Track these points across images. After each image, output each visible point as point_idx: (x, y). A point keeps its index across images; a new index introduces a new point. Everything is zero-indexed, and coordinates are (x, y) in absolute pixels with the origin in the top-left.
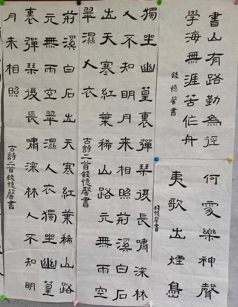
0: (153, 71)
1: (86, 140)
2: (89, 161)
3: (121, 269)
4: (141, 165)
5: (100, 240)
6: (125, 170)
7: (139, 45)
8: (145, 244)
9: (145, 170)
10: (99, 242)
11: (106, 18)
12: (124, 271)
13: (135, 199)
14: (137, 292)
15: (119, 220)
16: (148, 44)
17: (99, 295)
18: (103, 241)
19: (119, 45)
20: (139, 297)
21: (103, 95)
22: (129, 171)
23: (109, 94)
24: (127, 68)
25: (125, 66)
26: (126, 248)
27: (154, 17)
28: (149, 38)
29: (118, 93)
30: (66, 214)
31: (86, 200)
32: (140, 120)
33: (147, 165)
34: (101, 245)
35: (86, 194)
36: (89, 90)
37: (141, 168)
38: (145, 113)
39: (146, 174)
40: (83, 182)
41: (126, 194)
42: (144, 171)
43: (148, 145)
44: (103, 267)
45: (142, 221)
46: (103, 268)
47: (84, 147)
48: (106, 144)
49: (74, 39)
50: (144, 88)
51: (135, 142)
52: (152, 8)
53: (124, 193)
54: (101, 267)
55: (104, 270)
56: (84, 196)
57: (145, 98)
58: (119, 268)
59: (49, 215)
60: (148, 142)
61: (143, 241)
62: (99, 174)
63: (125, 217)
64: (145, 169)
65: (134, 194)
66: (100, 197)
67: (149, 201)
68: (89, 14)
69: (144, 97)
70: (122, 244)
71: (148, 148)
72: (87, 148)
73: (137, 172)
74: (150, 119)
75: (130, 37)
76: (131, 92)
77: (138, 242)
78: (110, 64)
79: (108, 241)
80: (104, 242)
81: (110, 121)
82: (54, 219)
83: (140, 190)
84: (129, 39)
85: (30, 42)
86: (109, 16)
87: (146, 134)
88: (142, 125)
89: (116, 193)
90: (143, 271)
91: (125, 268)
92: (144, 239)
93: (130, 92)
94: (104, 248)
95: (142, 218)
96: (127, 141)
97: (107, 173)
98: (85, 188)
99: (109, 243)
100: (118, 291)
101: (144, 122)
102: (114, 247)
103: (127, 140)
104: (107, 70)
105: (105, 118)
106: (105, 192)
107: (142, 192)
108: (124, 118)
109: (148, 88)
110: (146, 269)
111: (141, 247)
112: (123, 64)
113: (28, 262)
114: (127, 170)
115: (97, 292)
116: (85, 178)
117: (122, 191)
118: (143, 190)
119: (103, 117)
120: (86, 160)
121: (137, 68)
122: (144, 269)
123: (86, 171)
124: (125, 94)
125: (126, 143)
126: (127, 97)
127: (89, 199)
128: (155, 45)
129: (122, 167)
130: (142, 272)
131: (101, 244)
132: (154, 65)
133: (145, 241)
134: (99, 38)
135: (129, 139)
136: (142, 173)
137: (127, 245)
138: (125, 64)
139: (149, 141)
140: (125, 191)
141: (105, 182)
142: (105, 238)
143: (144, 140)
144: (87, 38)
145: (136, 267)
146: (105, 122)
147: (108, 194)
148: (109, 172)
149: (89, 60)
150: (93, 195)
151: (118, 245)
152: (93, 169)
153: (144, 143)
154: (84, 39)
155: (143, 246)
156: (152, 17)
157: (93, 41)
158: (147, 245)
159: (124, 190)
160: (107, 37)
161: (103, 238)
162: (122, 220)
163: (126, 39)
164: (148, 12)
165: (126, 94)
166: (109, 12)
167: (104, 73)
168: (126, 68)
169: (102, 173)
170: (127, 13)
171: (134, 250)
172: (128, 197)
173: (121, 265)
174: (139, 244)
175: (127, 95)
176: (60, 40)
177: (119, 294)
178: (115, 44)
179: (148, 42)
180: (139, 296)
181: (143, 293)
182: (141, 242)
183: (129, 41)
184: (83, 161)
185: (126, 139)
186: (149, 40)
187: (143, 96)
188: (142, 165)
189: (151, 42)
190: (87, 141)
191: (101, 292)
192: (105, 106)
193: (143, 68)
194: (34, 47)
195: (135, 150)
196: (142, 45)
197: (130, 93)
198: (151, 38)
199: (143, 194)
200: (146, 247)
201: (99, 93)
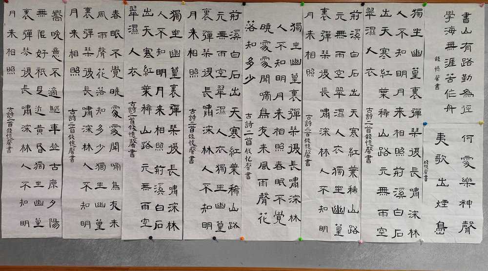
0: (420, 55)
1: (368, 110)
2: (371, 126)
3: (398, 212)
4: (412, 129)
5: (381, 190)
6: (400, 133)
7: (409, 36)
10: (380, 191)
11: (384, 16)
12: (400, 214)
13: (409, 156)
14: (411, 231)
15: (395, 173)
16: (417, 35)
17: (381, 234)
18: (383, 190)
19: (394, 36)
20: (413, 235)
21: (382, 75)
22: (403, 133)
23: (386, 73)
24: (401, 53)
25: (399, 52)
26: (401, 195)
27: (420, 15)
28: (417, 31)
29: (393, 72)
30: (352, 169)
31: (369, 157)
32: (412, 93)
33: (418, 128)
34: (381, 194)
35: (369, 152)
36: (371, 71)
37: (412, 131)
38: (415, 88)
39: (417, 136)
40: (366, 142)
41: (401, 152)
42: (415, 133)
43: (418, 112)
45: (414, 173)
46: (383, 212)
47: (367, 115)
48: (384, 113)
49: (359, 32)
50: (414, 69)
51: (407, 111)
52: (419, 9)
53: (399, 151)
54: (382, 211)
56: (367, 154)
57: (415, 76)
58: (396, 211)
59: (338, 170)
60: (418, 110)
62: (379, 136)
63: (400, 171)
64: (416, 131)
65: (407, 152)
66: (380, 154)
67: (420, 157)
68: (371, 13)
70: (398, 192)
71: (418, 115)
72: (370, 115)
73: (410, 134)
74: (419, 93)
75: (402, 30)
77: (411, 190)
78: (387, 50)
79: (386, 190)
80: (384, 191)
81: (387, 94)
82: (342, 174)
83: (412, 149)
85: (325, 34)
86: (386, 15)
87: (415, 104)
88: (413, 97)
89: (392, 151)
91: (401, 212)
93: (402, 71)
94: (383, 196)
95: (414, 171)
97: (385, 136)
98: (368, 147)
99: (388, 192)
100: (396, 230)
101: (415, 95)
102: (392, 194)
104: (384, 55)
105: (383, 92)
106: (383, 151)
107: (414, 150)
108: (398, 92)
109: (417, 68)
110: (418, 212)
111: (414, 195)
112: (397, 50)
113: (321, 209)
115: (378, 232)
116: (368, 140)
117: (397, 150)
118: (414, 148)
119: (381, 92)
120: (369, 125)
121: (409, 54)
122: (416, 212)
123: (368, 134)
125: (400, 111)
126: (400, 76)
127: (371, 157)
128: (422, 36)
129: (397, 131)
130: (415, 214)
131: (381, 192)
132: (422, 51)
133: (416, 189)
134: (379, 31)
135: (403, 109)
136: (414, 135)
137: (402, 193)
138: (399, 50)
141: (384, 143)
142: (385, 188)
143: (415, 109)
144: (369, 31)
145: (409, 211)
146: (383, 95)
147: (386, 152)
148: (387, 135)
149: (370, 48)
150: (374, 153)
151: (395, 193)
152: (374, 132)
153: (415, 111)
154: (367, 31)
155: (415, 193)
157: (374, 33)
158: (418, 192)
159: (399, 149)
160: (385, 30)
161: (382, 188)
162: (398, 173)
163: (399, 32)
164: (416, 11)
165: (400, 74)
166: (386, 11)
167: (382, 57)
169: (381, 136)
170: (400, 13)
171: (408, 197)
172: (402, 154)
173: (397, 210)
174: (412, 192)
176: (348, 32)
177: (397, 233)
178: (391, 35)
181: (416, 231)
182: (413, 190)
183: (402, 33)
184: (366, 126)
185: (400, 108)
186: (417, 33)
187: (413, 75)
189: (418, 34)
191: (382, 232)
192: (383, 83)
193: (413, 53)
194: (328, 38)
195: (407, 117)
196: (412, 36)
198: (418, 31)
199: (414, 152)
200: (417, 194)
201: (379, 73)
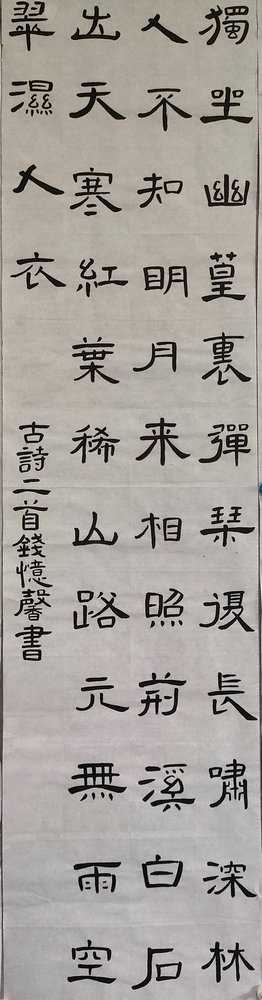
0: (243, 201)
1: (30, 430)
2: (43, 500)
3: (159, 873)
4: (214, 510)
5: (85, 776)
6: (162, 529)
7: (195, 120)
8: (239, 779)
9: (230, 525)
10: (80, 782)
11: (89, 36)
12: (170, 880)
13: (201, 625)
14: (217, 950)
15: (147, 702)
16: (226, 117)
17: (85, 972)
18: (95, 777)
19: (132, 120)
20: (225, 969)
21: (84, 282)
22: (175, 530)
23: (103, 276)
24: (161, 192)
25: (154, 188)
26: (174, 797)
27: (240, 34)
28: (227, 100)
29: (132, 272)
31: (33, 634)
32: (208, 360)
33: (236, 509)
34: (89, 792)
35: (34, 613)
36: (36, 265)
37: (215, 519)
38: (223, 337)
39: (234, 539)
40: (20, 571)
41: (170, 611)
42: (226, 530)
43: (237, 441)
44: (96, 870)
45: (227, 699)
46: (97, 875)
47: (24, 455)
48: (96, 443)
50: (216, 257)
51: (193, 435)
52: (234, 8)
53: (164, 607)
54: (91, 871)
55: (101, 879)
56: (24, 621)
57: (222, 289)
58: (151, 869)
60: (237, 431)
61: (232, 768)
62: (77, 543)
63: (168, 689)
64: (229, 522)
65: (195, 609)
66: (80, 622)
67: (248, 629)
68: (32, 24)
69: (218, 286)
70: (159, 784)
71: (237, 451)
72: (34, 456)
73: (204, 532)
74: (240, 356)
75: (165, 95)
76: (174, 271)
77: (215, 772)
78: (104, 180)
79: (111, 775)
80: (99, 781)
81: (108, 365)
83: (215, 595)
84: (164, 102)
86: (97, 31)
87: (228, 405)
88: (215, 377)
89: (134, 606)
90: (236, 875)
91: (174, 868)
92: (235, 764)
93: (171, 269)
94: (99, 803)
95: (225, 689)
96: (168, 431)
97: (103, 541)
98: (29, 592)
99: (116, 782)
100: (151, 952)
101: (223, 367)
102: (134, 795)
103: (166, 428)
104: (93, 199)
105: (92, 357)
106: (96, 605)
107: (223, 602)
108: (154, 357)
109: (231, 256)
110: (244, 869)
111: (225, 793)
112: (146, 179)
114: (169, 527)
115: (77, 962)
116: (28, 561)
117: (154, 600)
118: (225, 594)
119: (84, 354)
120: (31, 497)
121: (194, 194)
122: (238, 869)
123: (29, 534)
124: (156, 276)
125: (163, 437)
126: (161, 287)
127: (42, 632)
128: (246, 120)
129: (152, 518)
130: (233, 880)
131: (86, 787)
132: (248, 183)
133: (237, 769)
134: (67, 98)
135: (174, 425)
136: (221, 535)
137: (177, 787)
138: (154, 179)
139: (240, 429)
140: (164, 600)
141: (98, 570)
142: (103, 765)
143: (223, 426)
144: (26, 98)
145: (210, 864)
146: (93, 369)
147: (109, 612)
148: (109, 537)
149: (33, 167)
150: (56, 617)
151: (147, 788)
152: (56, 529)
153: (223, 436)
154: (17, 100)
155: (232, 786)
156: (233, 35)
157: (47, 107)
158: (245, 781)
159: (161, 597)
160: (93, 95)
161: (94, 766)
162: (157, 700)
163: (152, 101)
164: (222, 18)
165: (159, 278)
166: (96, 18)
167: (84, 208)
168: (157, 192)
169: (87, 542)
170: (154, 22)
171: (203, 802)
172: (175, 619)
173: (158, 860)
174: (219, 781)
175: (162, 281)
177: (157, 968)
178: (117, 116)
179: (226, 111)
180: (223, 965)
181: (237, 953)
182: (223, 774)
183: (165, 106)
184: (19, 499)
185: (162, 424)
186: (227, 105)
187: (213, 284)
188: (218, 509)
189: (233, 111)
190: (34, 434)
191: (91, 961)
192: (90, 316)
193: (212, 192)
195: (193, 460)
196: (205, 120)
197: (171, 275)
198: (233, 100)
199: (225, 608)
200: (241, 789)
201: (72, 276)
